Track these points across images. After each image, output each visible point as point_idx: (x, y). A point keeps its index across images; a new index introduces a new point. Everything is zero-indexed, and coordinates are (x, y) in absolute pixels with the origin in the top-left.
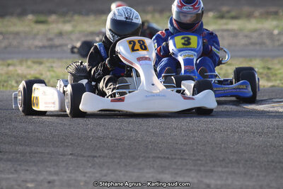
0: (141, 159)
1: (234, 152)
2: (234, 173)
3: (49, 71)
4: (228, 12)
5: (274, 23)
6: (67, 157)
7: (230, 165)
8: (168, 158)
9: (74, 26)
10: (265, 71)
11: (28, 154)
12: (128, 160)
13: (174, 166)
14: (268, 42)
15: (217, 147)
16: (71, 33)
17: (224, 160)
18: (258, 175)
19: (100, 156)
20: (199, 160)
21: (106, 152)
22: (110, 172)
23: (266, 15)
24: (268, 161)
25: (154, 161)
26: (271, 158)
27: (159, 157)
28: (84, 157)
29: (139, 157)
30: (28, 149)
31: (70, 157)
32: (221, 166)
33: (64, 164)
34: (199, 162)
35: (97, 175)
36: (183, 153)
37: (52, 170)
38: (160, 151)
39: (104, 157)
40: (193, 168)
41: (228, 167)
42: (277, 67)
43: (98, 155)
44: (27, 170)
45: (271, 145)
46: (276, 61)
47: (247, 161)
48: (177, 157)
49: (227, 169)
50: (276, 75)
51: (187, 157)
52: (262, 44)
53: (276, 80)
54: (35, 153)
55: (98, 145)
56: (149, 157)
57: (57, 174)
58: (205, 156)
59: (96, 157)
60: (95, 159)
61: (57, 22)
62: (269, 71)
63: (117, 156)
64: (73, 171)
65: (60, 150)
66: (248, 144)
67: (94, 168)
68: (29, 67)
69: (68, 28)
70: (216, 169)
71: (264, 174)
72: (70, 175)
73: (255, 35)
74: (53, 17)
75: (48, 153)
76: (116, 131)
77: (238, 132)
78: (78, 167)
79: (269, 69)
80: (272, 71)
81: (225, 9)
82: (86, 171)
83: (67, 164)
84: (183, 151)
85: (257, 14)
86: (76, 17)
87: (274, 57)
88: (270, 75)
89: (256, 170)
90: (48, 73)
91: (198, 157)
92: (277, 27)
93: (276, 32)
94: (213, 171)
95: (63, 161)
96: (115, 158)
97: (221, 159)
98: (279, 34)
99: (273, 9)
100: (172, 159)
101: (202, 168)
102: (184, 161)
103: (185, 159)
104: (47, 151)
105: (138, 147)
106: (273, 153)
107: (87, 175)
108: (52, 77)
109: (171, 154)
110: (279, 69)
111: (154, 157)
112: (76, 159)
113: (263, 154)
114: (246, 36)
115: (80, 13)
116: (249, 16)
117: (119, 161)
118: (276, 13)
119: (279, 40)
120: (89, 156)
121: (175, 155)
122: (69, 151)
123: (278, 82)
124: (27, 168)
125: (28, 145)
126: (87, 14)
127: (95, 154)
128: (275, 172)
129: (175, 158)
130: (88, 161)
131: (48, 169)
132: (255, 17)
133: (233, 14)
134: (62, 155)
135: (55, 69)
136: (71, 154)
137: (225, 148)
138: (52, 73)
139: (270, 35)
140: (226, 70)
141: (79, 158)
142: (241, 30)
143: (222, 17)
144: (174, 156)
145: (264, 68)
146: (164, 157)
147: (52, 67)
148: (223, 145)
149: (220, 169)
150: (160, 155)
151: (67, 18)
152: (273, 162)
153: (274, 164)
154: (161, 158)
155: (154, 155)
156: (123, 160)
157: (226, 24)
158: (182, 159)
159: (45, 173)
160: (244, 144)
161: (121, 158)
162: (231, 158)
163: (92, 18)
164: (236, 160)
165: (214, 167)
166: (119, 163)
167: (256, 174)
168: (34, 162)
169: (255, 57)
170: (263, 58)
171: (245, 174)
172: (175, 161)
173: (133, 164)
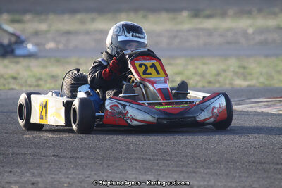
0: (123, 160)
1: (215, 153)
3: (26, 70)
6: (49, 158)
8: (150, 159)
9: (50, 26)
10: (241, 71)
11: (10, 156)
12: (111, 162)
13: (157, 167)
14: (243, 41)
15: (198, 147)
16: (47, 32)
19: (82, 157)
20: (181, 161)
21: (88, 153)
22: (93, 173)
23: (241, 14)
24: (249, 162)
25: (136, 162)
26: (252, 158)
27: (141, 158)
28: (66, 158)
29: (122, 158)
30: (10, 150)
31: (53, 158)
33: (47, 165)
34: (181, 163)
35: (80, 177)
36: (164, 154)
37: (35, 171)
38: (142, 151)
39: (86, 158)
40: (175, 169)
42: (253, 66)
43: (80, 156)
44: (11, 172)
45: (251, 146)
46: (251, 60)
48: (159, 158)
50: (251, 74)
51: (169, 158)
52: (236, 43)
53: (252, 80)
54: (18, 154)
55: (80, 147)
56: (131, 159)
57: (40, 175)
58: (186, 156)
59: (78, 158)
60: (78, 160)
61: (32, 21)
62: (244, 71)
63: (99, 157)
64: (56, 173)
65: (43, 151)
66: (229, 145)
67: (77, 170)
68: (5, 67)
72: (53, 176)
73: (230, 34)
75: (30, 154)
78: (60, 168)
79: (245, 68)
80: (248, 70)
82: (70, 172)
83: (49, 165)
84: (165, 152)
85: (231, 12)
88: (246, 74)
90: (25, 73)
91: (180, 158)
92: (251, 26)
93: (250, 31)
95: (46, 162)
96: (97, 159)
97: (203, 160)
100: (154, 160)
101: (184, 169)
102: (166, 162)
104: (29, 152)
105: (119, 147)
107: (70, 176)
108: (30, 77)
109: (153, 155)
111: (136, 158)
112: (59, 161)
113: (244, 155)
114: (221, 35)
115: (55, 12)
116: (224, 15)
117: (101, 162)
119: (253, 39)
120: (71, 157)
122: (51, 152)
123: (255, 81)
124: (10, 170)
125: (10, 147)
127: (78, 156)
129: (157, 159)
130: (71, 162)
131: (31, 171)
132: (229, 16)
133: (207, 12)
134: (44, 156)
135: (32, 69)
136: (53, 156)
137: (206, 148)
138: (29, 73)
139: (245, 34)
140: (202, 69)
141: (62, 160)
142: (215, 29)
143: (196, 16)
144: (156, 157)
145: (239, 67)
146: (146, 159)
147: (29, 67)
148: (204, 146)
149: (202, 170)
150: (142, 156)
151: (43, 17)
154: (143, 159)
155: (136, 156)
156: (105, 161)
157: (200, 23)
158: (164, 160)
159: (28, 174)
161: (103, 159)
163: (66, 17)
165: (196, 167)
166: (101, 164)
168: (16, 163)
172: (157, 162)
173: (116, 165)
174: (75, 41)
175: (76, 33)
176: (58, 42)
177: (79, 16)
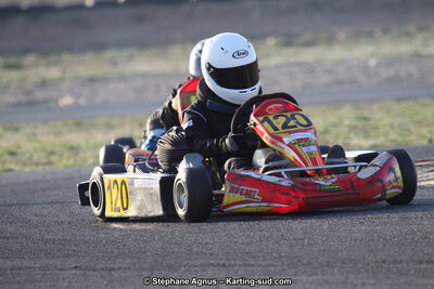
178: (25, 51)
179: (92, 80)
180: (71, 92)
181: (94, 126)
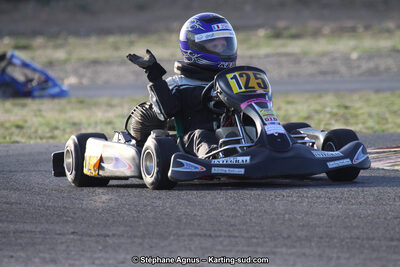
0: (172, 238)
1: (303, 226)
2: (304, 254)
3: (36, 116)
4: (286, 28)
5: (352, 43)
6: (68, 236)
7: (298, 244)
8: (210, 235)
9: (69, 53)
10: (342, 111)
11: (12, 234)
12: (154, 241)
13: (220, 247)
14: (343, 70)
15: (278, 219)
16: (66, 62)
17: (289, 237)
18: (338, 258)
19: (114, 235)
20: (254, 237)
21: (122, 228)
22: (129, 256)
23: (340, 32)
24: (351, 238)
25: (191, 240)
26: (356, 232)
27: (197, 235)
28: (90, 236)
29: (170, 234)
30: (12, 227)
31: (72, 236)
32: (285, 245)
33: (63, 247)
34: (255, 240)
35: (111, 262)
36: (231, 229)
37: (47, 256)
38: (199, 225)
39: (119, 236)
40: (245, 249)
41: (294, 247)
42: (358, 105)
43: (110, 234)
44: (12, 257)
45: (355, 215)
46: (356, 97)
47: (321, 238)
48: (223, 233)
49: (293, 250)
50: (356, 116)
51: (237, 234)
52: (335, 72)
53: (357, 124)
54: (22, 232)
55: (111, 220)
56: (183, 235)
57: (54, 261)
58: (262, 231)
59: (108, 236)
60: (107, 238)
61: (44, 47)
62: (346, 111)
63: (139, 234)
64: (77, 257)
65: (57, 228)
66: (322, 215)
67: (107, 252)
68: (7, 111)
69: (60, 54)
70: (279, 250)
71: (347, 255)
72: (72, 262)
73: (325, 60)
74: (39, 41)
75: (40, 232)
76: (135, 199)
77: (307, 197)
78: (83, 251)
79: (346, 107)
80: (351, 111)
81: (281, 24)
82: (96, 256)
83: (68, 246)
84: (231, 226)
85: (326, 30)
86: (72, 40)
87: (353, 91)
88: (349, 116)
89: (336, 250)
90: (35, 119)
91: (253, 234)
92: (355, 49)
93: (354, 56)
94: (274, 253)
95: (62, 243)
96: (135, 236)
97: (285, 235)
98: (359, 58)
99: (349, 24)
100: (216, 236)
101: (259, 249)
102: (233, 239)
103: (236, 237)
104: (38, 230)
105: (167, 220)
106: (357, 227)
107: (97, 262)
108: (41, 125)
109: (214, 231)
110: (360, 108)
111: (190, 235)
112: (80, 240)
113: (345, 228)
114: (313, 63)
115: (77, 34)
116: (316, 34)
117: (140, 241)
118: (353, 30)
119: (359, 67)
120: (98, 235)
121: (220, 231)
122: (70, 228)
123: (360, 126)
124: (11, 254)
125: (11, 222)
126: (87, 34)
127: (107, 233)
128: (362, 253)
129: (220, 236)
130: (97, 242)
131: (41, 255)
132: (324, 36)
133: (293, 31)
134: (60, 234)
135: (44, 114)
136: (73, 233)
137: (290, 220)
138: (40, 119)
139: (346, 59)
140: (286, 110)
141: (85, 239)
142: (305, 54)
143: (277, 35)
144: (218, 233)
145: (339, 106)
146: (205, 235)
147: (40, 111)
148: (287, 216)
149: (284, 250)
150: (199, 232)
151: (59, 41)
152: (358, 238)
153: (359, 241)
154: (200, 235)
155: (190, 231)
156: (147, 240)
157: (283, 46)
158: (230, 236)
159: (37, 260)
160: (318, 215)
161: (143, 237)
162: (299, 234)
163: (93, 40)
164: (306, 236)
165: (276, 246)
166: (141, 244)
167: (335, 255)
168: (21, 245)
169: (326, 91)
170: (337, 92)
171: (320, 256)
172: (221, 239)
173: (162, 244)
174: (105, 75)
175: (107, 63)
176: (81, 77)
177: (111, 39)
178: (35, 34)
179: (95, 62)
180: (75, 72)
181: (96, 105)
